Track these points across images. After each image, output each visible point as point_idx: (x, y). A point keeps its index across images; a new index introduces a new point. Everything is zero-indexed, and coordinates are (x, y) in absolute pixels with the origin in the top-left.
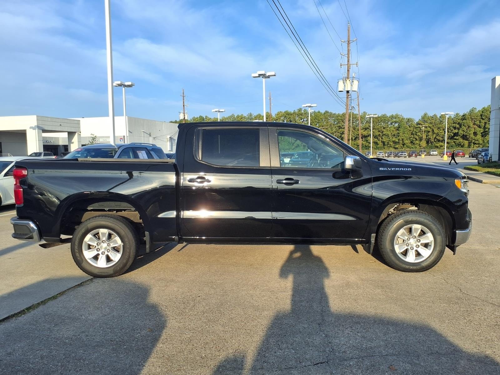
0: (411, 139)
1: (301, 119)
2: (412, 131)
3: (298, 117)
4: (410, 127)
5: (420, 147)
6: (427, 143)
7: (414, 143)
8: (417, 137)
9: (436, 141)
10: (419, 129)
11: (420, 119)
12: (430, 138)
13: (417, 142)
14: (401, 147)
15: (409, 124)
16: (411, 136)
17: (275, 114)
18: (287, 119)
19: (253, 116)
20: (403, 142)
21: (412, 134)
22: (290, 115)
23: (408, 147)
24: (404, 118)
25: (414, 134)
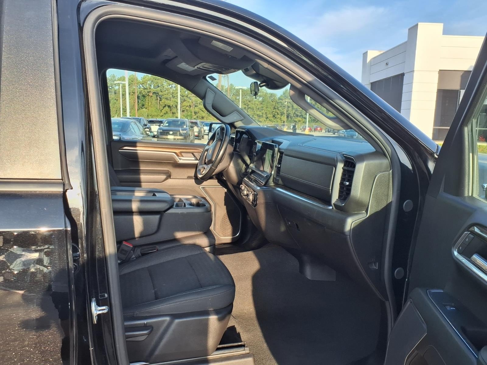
0: (274, 113)
1: (170, 85)
2: (274, 106)
3: (166, 82)
4: (272, 102)
5: (281, 121)
6: (288, 117)
7: (276, 117)
8: (279, 112)
9: (295, 116)
10: (280, 104)
11: (282, 95)
12: (290, 113)
13: (279, 116)
14: (265, 120)
15: (272, 99)
16: (273, 111)
17: (142, 78)
18: (154, 83)
19: (117, 77)
20: (267, 116)
21: (274, 108)
22: (157, 80)
23: (271, 121)
24: (268, 93)
25: (276, 109)
